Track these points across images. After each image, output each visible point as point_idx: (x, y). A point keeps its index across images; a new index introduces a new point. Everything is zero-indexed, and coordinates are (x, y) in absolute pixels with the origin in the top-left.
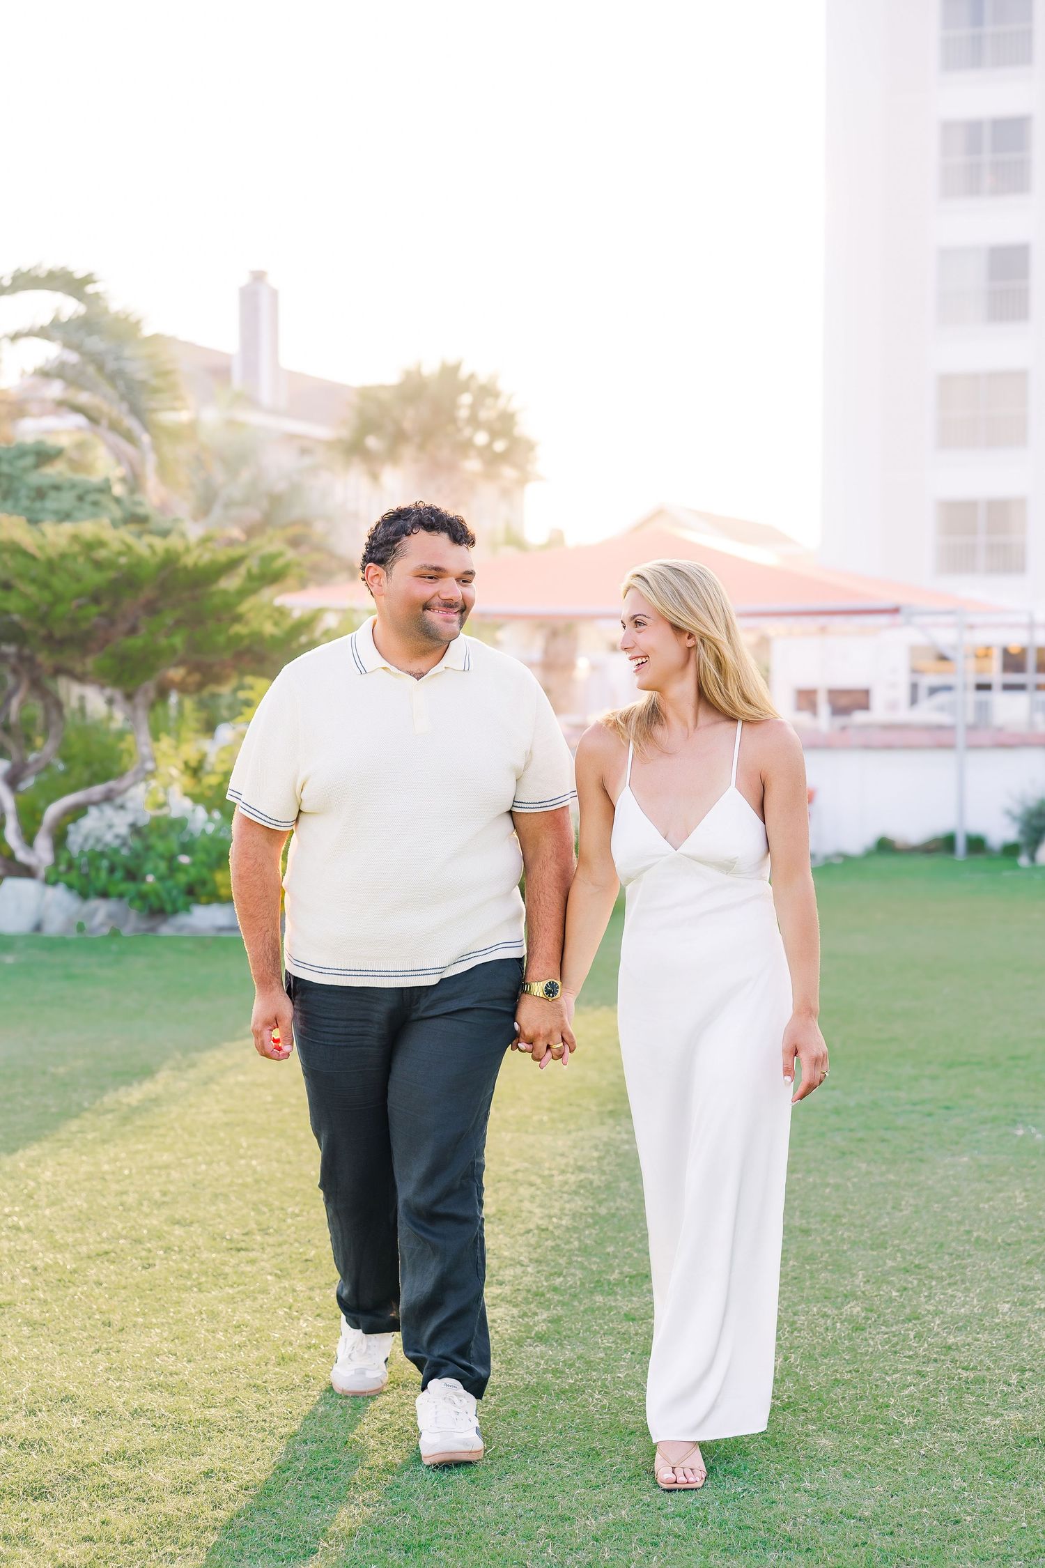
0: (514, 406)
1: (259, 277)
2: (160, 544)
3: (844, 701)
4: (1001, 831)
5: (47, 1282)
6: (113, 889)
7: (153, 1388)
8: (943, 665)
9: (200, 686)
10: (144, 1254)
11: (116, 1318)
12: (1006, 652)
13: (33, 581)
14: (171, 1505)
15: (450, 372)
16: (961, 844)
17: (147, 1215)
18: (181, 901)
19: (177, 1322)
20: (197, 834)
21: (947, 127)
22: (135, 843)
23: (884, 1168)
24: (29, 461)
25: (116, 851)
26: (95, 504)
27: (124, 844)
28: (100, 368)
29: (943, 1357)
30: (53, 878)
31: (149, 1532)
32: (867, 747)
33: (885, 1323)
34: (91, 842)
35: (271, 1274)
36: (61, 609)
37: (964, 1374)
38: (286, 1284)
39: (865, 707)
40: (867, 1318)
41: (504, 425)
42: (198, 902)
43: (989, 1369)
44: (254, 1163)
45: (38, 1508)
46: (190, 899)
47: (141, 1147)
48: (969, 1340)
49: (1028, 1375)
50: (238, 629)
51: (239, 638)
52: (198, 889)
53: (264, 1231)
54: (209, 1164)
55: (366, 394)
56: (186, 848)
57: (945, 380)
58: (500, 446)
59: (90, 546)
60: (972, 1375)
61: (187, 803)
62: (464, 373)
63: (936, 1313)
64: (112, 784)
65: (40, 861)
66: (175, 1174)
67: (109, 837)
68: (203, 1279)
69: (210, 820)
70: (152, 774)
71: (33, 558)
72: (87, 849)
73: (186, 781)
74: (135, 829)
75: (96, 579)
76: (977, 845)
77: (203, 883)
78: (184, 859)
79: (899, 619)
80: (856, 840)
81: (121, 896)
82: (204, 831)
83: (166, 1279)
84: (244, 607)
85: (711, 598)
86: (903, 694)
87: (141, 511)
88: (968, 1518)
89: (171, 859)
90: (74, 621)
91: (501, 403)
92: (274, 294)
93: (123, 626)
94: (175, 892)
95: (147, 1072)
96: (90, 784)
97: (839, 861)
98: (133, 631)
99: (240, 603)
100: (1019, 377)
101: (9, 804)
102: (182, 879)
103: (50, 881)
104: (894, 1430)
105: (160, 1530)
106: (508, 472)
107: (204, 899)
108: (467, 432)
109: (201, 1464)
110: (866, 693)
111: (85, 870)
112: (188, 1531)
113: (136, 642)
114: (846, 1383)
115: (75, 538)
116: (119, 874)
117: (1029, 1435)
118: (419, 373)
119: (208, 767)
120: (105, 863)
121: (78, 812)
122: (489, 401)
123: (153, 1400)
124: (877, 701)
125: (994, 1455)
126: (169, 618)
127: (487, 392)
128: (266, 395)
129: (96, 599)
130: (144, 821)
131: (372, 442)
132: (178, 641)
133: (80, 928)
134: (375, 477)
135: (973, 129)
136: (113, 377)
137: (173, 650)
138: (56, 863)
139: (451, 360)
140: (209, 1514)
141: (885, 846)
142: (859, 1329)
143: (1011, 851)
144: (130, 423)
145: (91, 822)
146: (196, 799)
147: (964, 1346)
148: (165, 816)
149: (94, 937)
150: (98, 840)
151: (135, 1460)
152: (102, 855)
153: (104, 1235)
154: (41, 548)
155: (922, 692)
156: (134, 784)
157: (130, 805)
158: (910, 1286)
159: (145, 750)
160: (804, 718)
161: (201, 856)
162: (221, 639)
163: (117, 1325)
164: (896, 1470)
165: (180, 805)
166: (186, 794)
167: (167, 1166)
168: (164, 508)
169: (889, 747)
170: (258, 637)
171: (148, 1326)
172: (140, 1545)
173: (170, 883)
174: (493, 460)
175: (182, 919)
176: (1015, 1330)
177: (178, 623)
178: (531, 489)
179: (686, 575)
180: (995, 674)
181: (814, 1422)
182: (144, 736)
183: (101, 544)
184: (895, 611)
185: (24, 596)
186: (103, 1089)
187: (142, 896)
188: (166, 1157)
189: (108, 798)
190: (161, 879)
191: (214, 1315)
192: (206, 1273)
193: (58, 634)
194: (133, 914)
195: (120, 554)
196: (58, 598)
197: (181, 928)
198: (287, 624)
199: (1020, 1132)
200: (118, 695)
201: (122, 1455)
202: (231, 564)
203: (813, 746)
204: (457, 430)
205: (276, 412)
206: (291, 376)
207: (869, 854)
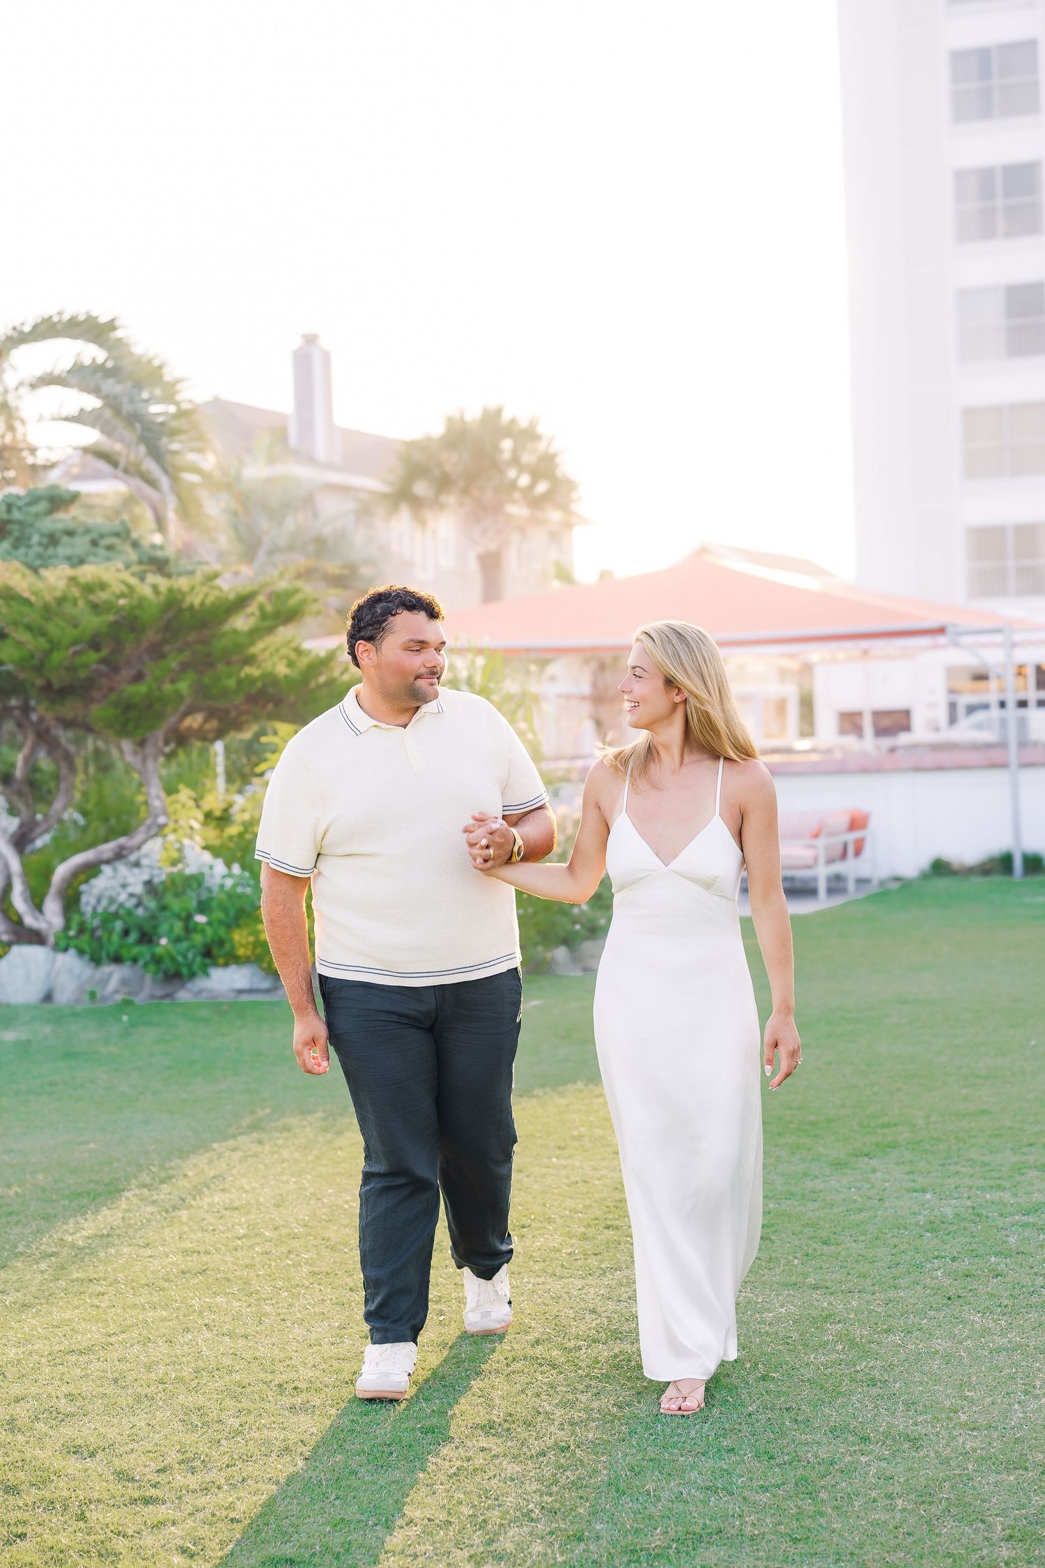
0: (553, 448)
1: (311, 340)
2: (163, 583)
3: (886, 722)
6: (124, 953)
8: (980, 685)
13: (29, 628)
15: (492, 418)
16: (1018, 864)
18: (198, 964)
20: (215, 891)
21: (961, 175)
22: (150, 902)
24: (42, 506)
25: (129, 913)
26: (110, 548)
27: (139, 904)
30: (63, 944)
32: (918, 769)
34: (104, 903)
36: (57, 657)
39: (907, 728)
41: (545, 468)
42: (216, 965)
46: (207, 961)
50: (250, 671)
51: (251, 680)
52: (215, 951)
55: (410, 445)
56: (203, 907)
57: (970, 413)
58: (542, 487)
59: (90, 590)
61: (207, 857)
62: (506, 416)
64: (124, 840)
65: (50, 924)
67: (122, 897)
69: (229, 874)
70: (165, 828)
71: (27, 602)
72: (100, 909)
73: (208, 833)
74: (151, 888)
75: (94, 623)
76: (1034, 863)
77: (221, 943)
78: (201, 919)
79: (941, 640)
80: (911, 863)
81: (134, 960)
82: (222, 886)
84: (257, 649)
86: (942, 714)
89: (187, 919)
90: (72, 669)
91: (542, 447)
92: (326, 356)
93: (126, 673)
94: (190, 955)
97: (895, 884)
98: (138, 677)
99: (252, 643)
100: (1040, 408)
101: (15, 865)
102: (198, 939)
103: (56, 948)
106: (555, 516)
107: (221, 961)
108: (512, 473)
110: (907, 713)
111: (97, 933)
113: (142, 689)
115: (74, 581)
116: (134, 936)
118: (462, 420)
119: (233, 815)
120: (119, 925)
121: (91, 870)
122: (530, 445)
124: (918, 721)
126: (173, 663)
127: (528, 435)
128: (321, 452)
129: (95, 645)
130: (159, 878)
131: (421, 488)
132: (184, 686)
133: (93, 996)
134: (422, 522)
135: (986, 176)
136: (130, 420)
137: (180, 698)
138: (67, 927)
139: (492, 405)
141: (940, 868)
144: (150, 466)
145: (103, 883)
146: (216, 852)
148: (181, 872)
149: (107, 1004)
150: (112, 900)
152: (116, 916)
154: (35, 594)
155: (961, 711)
156: (148, 839)
157: (145, 861)
159: (158, 805)
160: (850, 741)
161: (219, 915)
162: (231, 682)
165: (198, 859)
166: (206, 848)
169: (940, 768)
170: (271, 679)
173: (184, 945)
174: (536, 503)
175: (200, 983)
177: (184, 667)
178: (578, 533)
180: (1031, 691)
182: (157, 789)
183: (103, 586)
184: (941, 631)
185: (19, 644)
187: (157, 960)
189: (119, 855)
190: (177, 940)
193: (56, 685)
194: (148, 979)
195: (122, 595)
196: (54, 646)
197: (199, 993)
198: (303, 662)
200: (128, 746)
202: (241, 602)
203: (864, 770)
204: (502, 472)
205: (330, 467)
206: (346, 433)
207: (925, 876)
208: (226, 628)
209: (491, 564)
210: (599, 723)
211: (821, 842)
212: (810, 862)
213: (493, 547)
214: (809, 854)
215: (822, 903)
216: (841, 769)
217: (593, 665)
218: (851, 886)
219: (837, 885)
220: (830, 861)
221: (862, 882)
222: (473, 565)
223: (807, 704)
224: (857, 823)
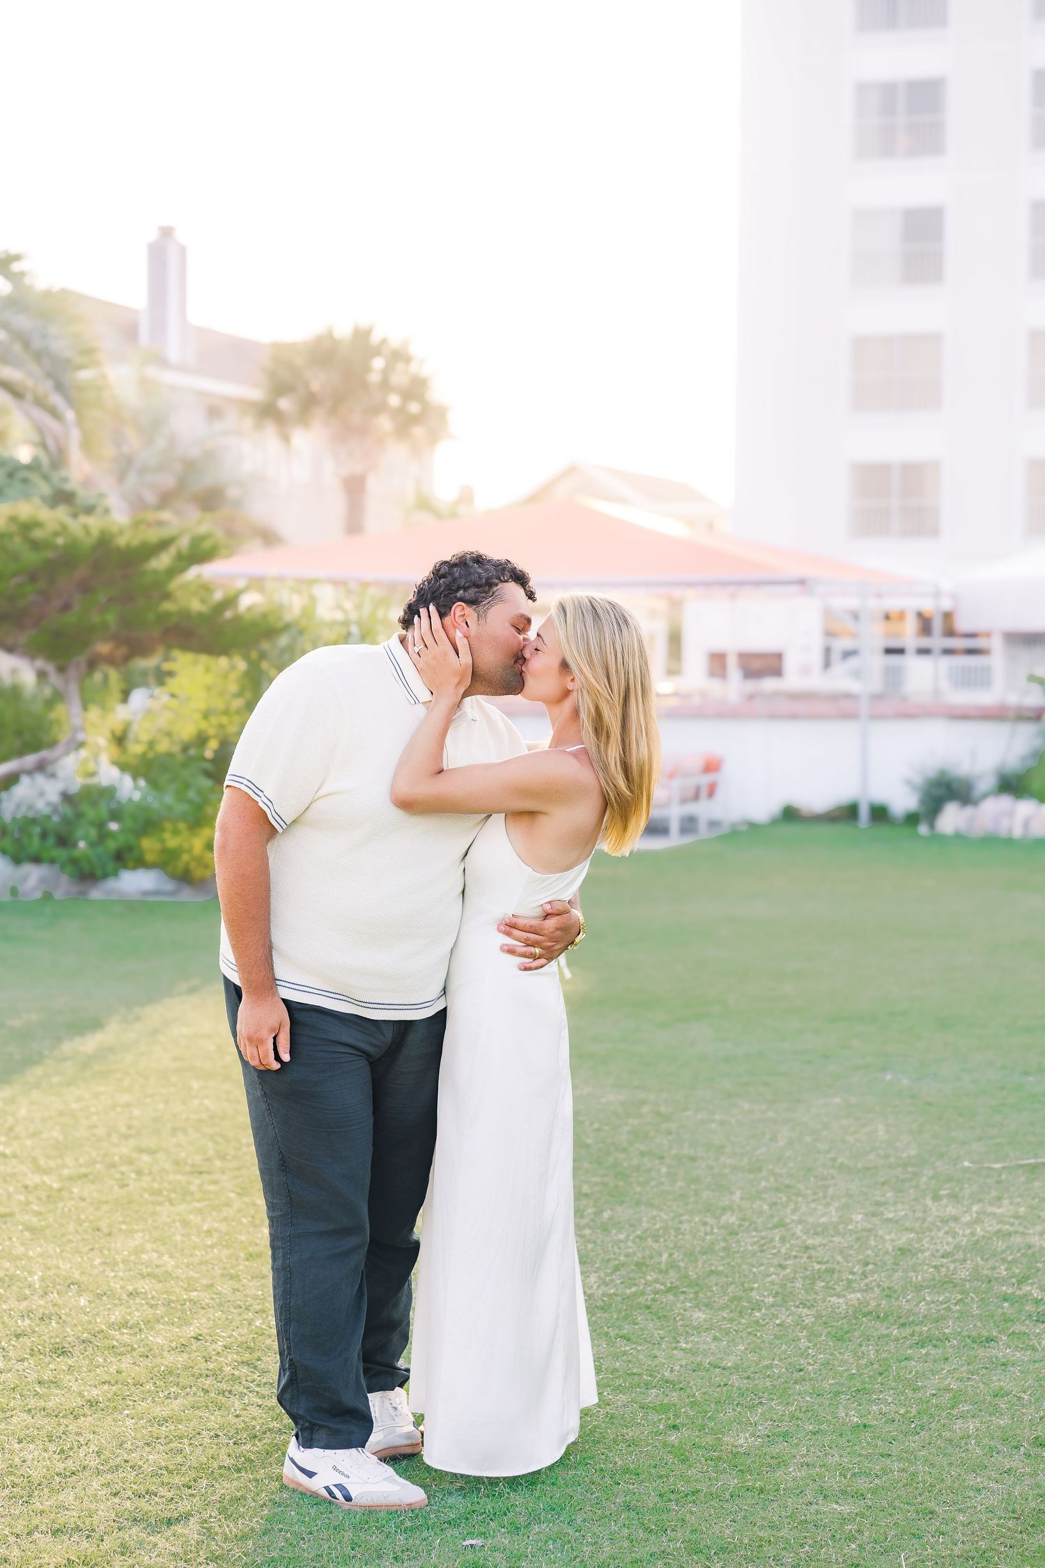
0: (426, 371)
1: (167, 232)
2: (91, 524)
3: (757, 665)
4: (903, 801)
5: (39, 1199)
6: (45, 855)
7: (143, 1277)
9: (128, 658)
10: (118, 1176)
11: (103, 1225)
12: (920, 615)
14: (170, 1359)
15: (362, 336)
16: (864, 812)
17: (116, 1145)
18: (110, 866)
19: (156, 1228)
20: (124, 801)
21: (862, 89)
22: (67, 810)
23: (764, 1107)
25: (48, 817)
26: (25, 483)
27: (55, 810)
28: (26, 345)
29: (801, 1254)
31: (155, 1378)
32: (773, 716)
33: (756, 1230)
34: (23, 809)
35: (233, 1191)
37: (817, 1267)
38: (247, 1200)
39: (777, 673)
40: (740, 1226)
41: (416, 389)
42: (125, 867)
43: (838, 1263)
44: (206, 1102)
45: (63, 1363)
46: (118, 864)
47: (102, 1089)
48: (825, 1241)
49: (870, 1267)
50: (167, 606)
51: (168, 615)
52: (126, 856)
53: (223, 1157)
54: (166, 1102)
56: (115, 815)
57: (860, 343)
58: (412, 409)
59: (26, 528)
60: (824, 1267)
61: (114, 772)
62: (376, 338)
63: (800, 1222)
64: (44, 754)
66: (136, 1112)
67: (40, 805)
68: (173, 1196)
69: (136, 787)
70: (81, 745)
72: (19, 815)
73: (114, 750)
74: (66, 797)
75: (31, 558)
76: (880, 814)
77: (131, 849)
78: (114, 826)
80: (762, 808)
81: (52, 861)
82: (130, 798)
83: (141, 1196)
84: (173, 585)
86: (816, 657)
87: (69, 487)
88: (810, 1368)
89: (101, 826)
90: (12, 599)
91: (413, 368)
92: (183, 251)
93: (57, 603)
94: (104, 858)
95: (96, 1025)
96: (20, 753)
97: (745, 828)
98: (66, 607)
99: (169, 580)
100: (933, 340)
102: (112, 845)
104: (757, 1306)
105: (163, 1376)
106: (420, 433)
107: (131, 864)
108: (379, 395)
109: (191, 1331)
110: (779, 656)
111: (17, 835)
112: (186, 1377)
113: (71, 618)
114: (718, 1273)
115: (13, 519)
116: (51, 840)
117: (865, 1310)
118: (330, 336)
119: (131, 736)
120: (37, 830)
121: (10, 780)
122: (400, 366)
123: (145, 1286)
124: (790, 665)
125: (835, 1324)
126: (102, 597)
127: (399, 356)
128: (173, 352)
129: (33, 577)
130: (74, 788)
131: (284, 404)
132: (110, 617)
133: (14, 892)
134: (286, 439)
135: (888, 90)
136: (39, 356)
137: (105, 627)
139: (364, 323)
140: (203, 1365)
141: (790, 814)
142: (733, 1233)
143: (912, 819)
144: (56, 400)
145: (22, 790)
146: (123, 767)
147: (820, 1246)
148: (95, 785)
149: (29, 900)
150: (30, 807)
151: (136, 1328)
152: (34, 821)
153: (81, 1160)
155: (836, 656)
156: (67, 753)
157: (61, 773)
158: (779, 1201)
159: (77, 721)
160: (714, 684)
161: (128, 823)
162: (151, 616)
163: (106, 1230)
164: (756, 1335)
165: (109, 774)
166: (113, 763)
167: (127, 1105)
168: (87, 483)
169: (794, 717)
170: (186, 614)
171: (133, 1232)
172: (148, 1386)
173: (100, 850)
174: (405, 423)
175: (111, 884)
176: (865, 1234)
177: (111, 601)
180: (909, 635)
181: (691, 1300)
182: (76, 706)
183: (37, 524)
186: (59, 1040)
187: (74, 862)
188: (125, 1098)
189: (41, 767)
190: (92, 845)
191: (186, 1224)
192: (175, 1191)
194: (65, 880)
195: (56, 534)
197: (109, 892)
198: (213, 601)
199: (889, 1077)
200: (50, 668)
201: (125, 1324)
203: (721, 715)
204: (370, 394)
205: (184, 369)
206: (201, 331)
207: (774, 822)
209: (354, 488)
211: (675, 782)
212: (663, 801)
213: (357, 470)
214: (663, 794)
215: (674, 840)
216: (699, 713)
218: (702, 826)
219: (689, 824)
220: (684, 801)
221: (713, 824)
223: (675, 641)
224: (711, 766)
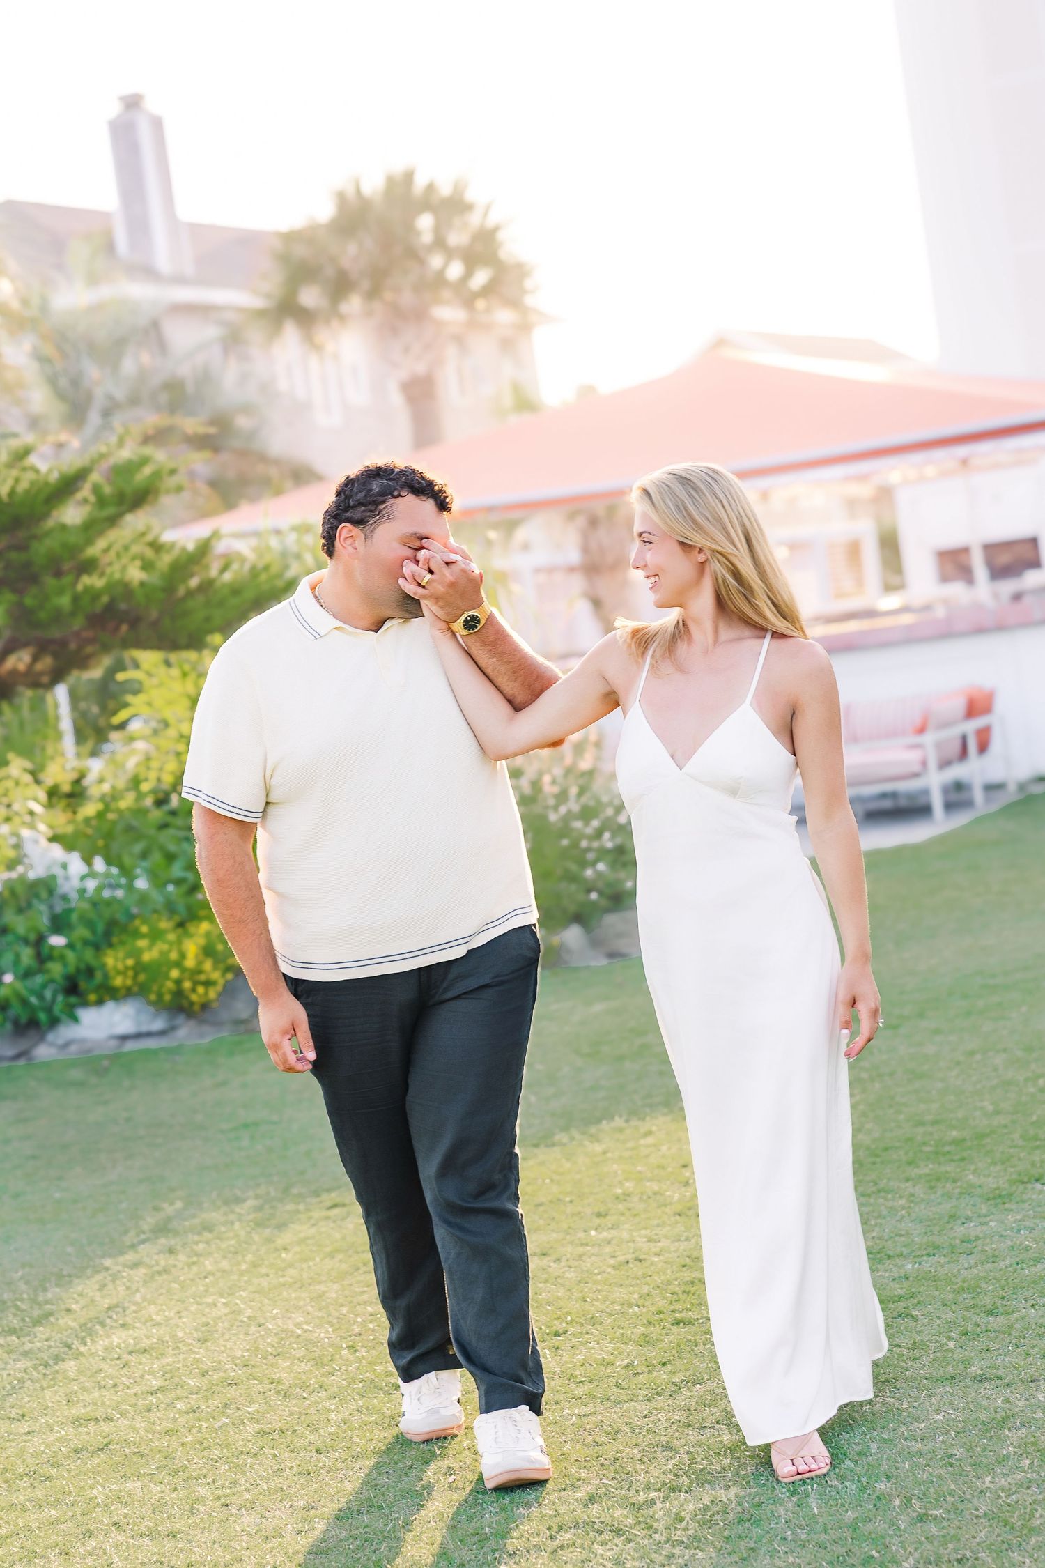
0: (492, 221)
1: (132, 103)
3: (1004, 559)
15: (400, 186)
18: (61, 1005)
20: (72, 897)
39: (1035, 563)
41: (483, 249)
42: (85, 1004)
46: (73, 1000)
50: (89, 581)
51: (95, 595)
52: (83, 985)
55: (290, 238)
56: (59, 924)
58: (480, 278)
62: (420, 182)
69: (90, 871)
77: (90, 972)
78: (57, 941)
82: (82, 891)
84: (98, 548)
85: (723, 507)
89: (39, 943)
91: (475, 220)
92: (157, 124)
94: (48, 994)
99: (89, 542)
102: (56, 970)
106: (503, 315)
107: (92, 997)
108: (436, 261)
110: (1034, 541)
122: (458, 218)
127: (454, 206)
128: (163, 260)
131: (310, 297)
146: (68, 842)
148: (22, 877)
160: (957, 590)
161: (82, 932)
162: (65, 602)
165: (45, 858)
166: (54, 839)
173: (39, 979)
174: (473, 298)
175: (66, 1032)
179: (693, 482)
190: (27, 974)
197: (66, 1045)
198: (166, 560)
202: (67, 486)
203: (980, 630)
204: (422, 262)
205: (179, 280)
206: (196, 230)
208: (50, 523)
209: (420, 394)
210: (597, 603)
211: (929, 739)
212: (916, 768)
213: (420, 368)
214: (913, 757)
215: (939, 825)
216: (945, 632)
217: (581, 521)
218: (978, 796)
219: (957, 797)
220: (944, 764)
221: (993, 788)
222: (396, 399)
223: (890, 545)
224: (977, 706)
